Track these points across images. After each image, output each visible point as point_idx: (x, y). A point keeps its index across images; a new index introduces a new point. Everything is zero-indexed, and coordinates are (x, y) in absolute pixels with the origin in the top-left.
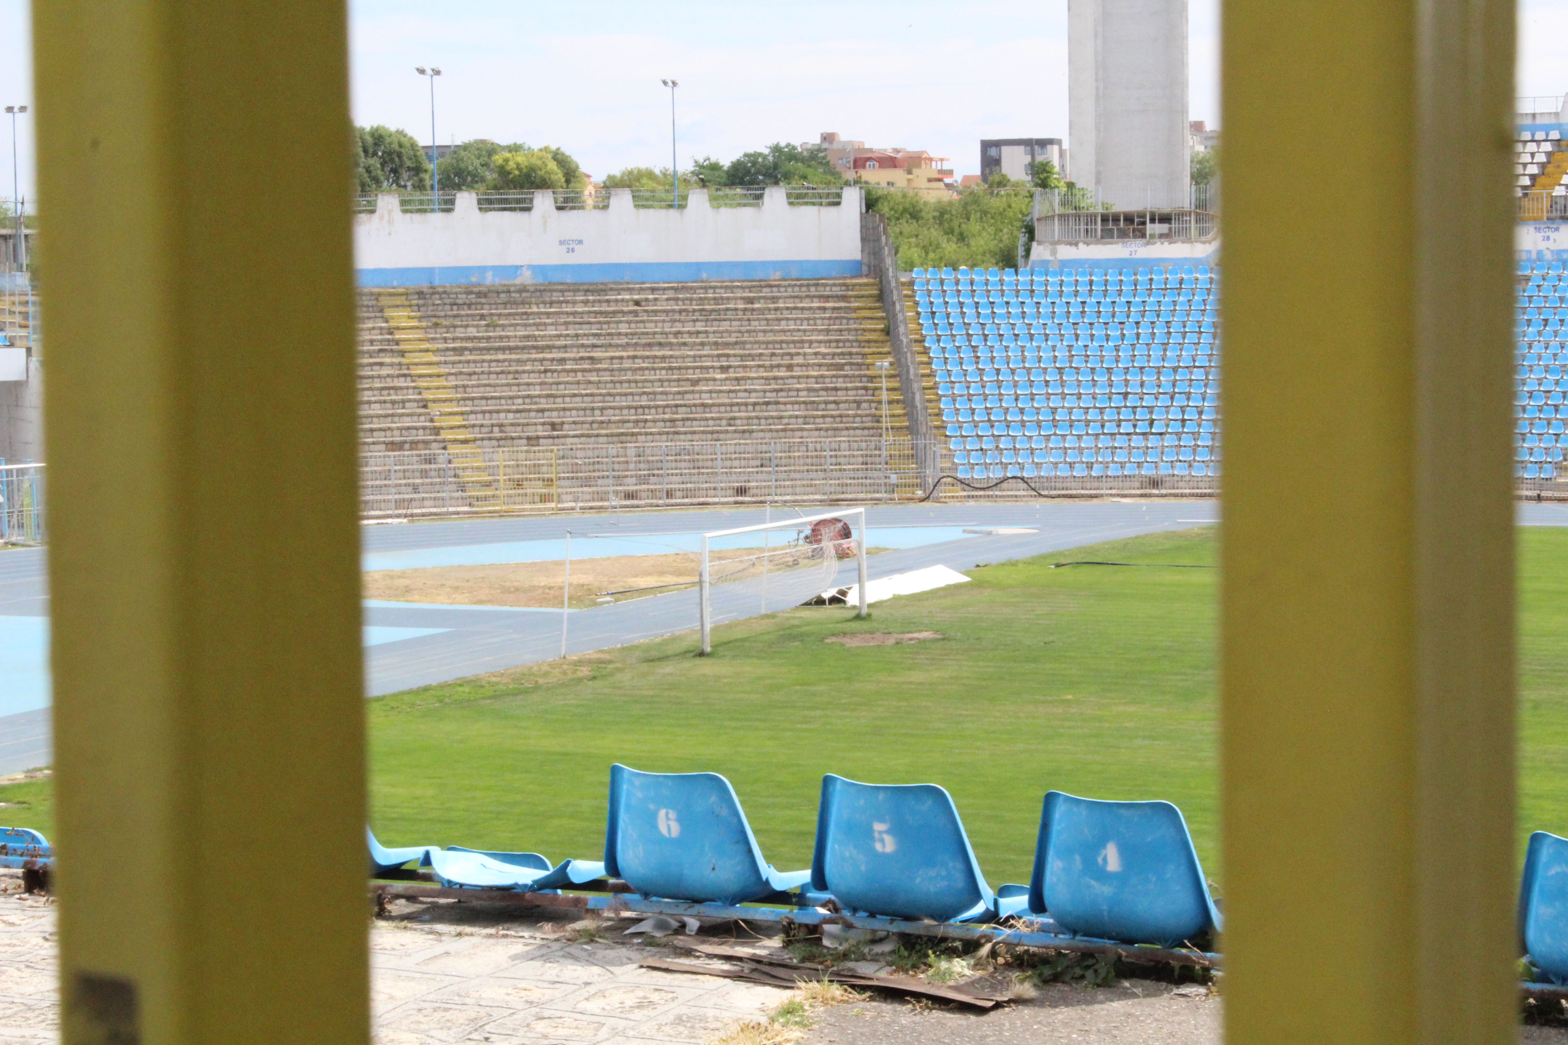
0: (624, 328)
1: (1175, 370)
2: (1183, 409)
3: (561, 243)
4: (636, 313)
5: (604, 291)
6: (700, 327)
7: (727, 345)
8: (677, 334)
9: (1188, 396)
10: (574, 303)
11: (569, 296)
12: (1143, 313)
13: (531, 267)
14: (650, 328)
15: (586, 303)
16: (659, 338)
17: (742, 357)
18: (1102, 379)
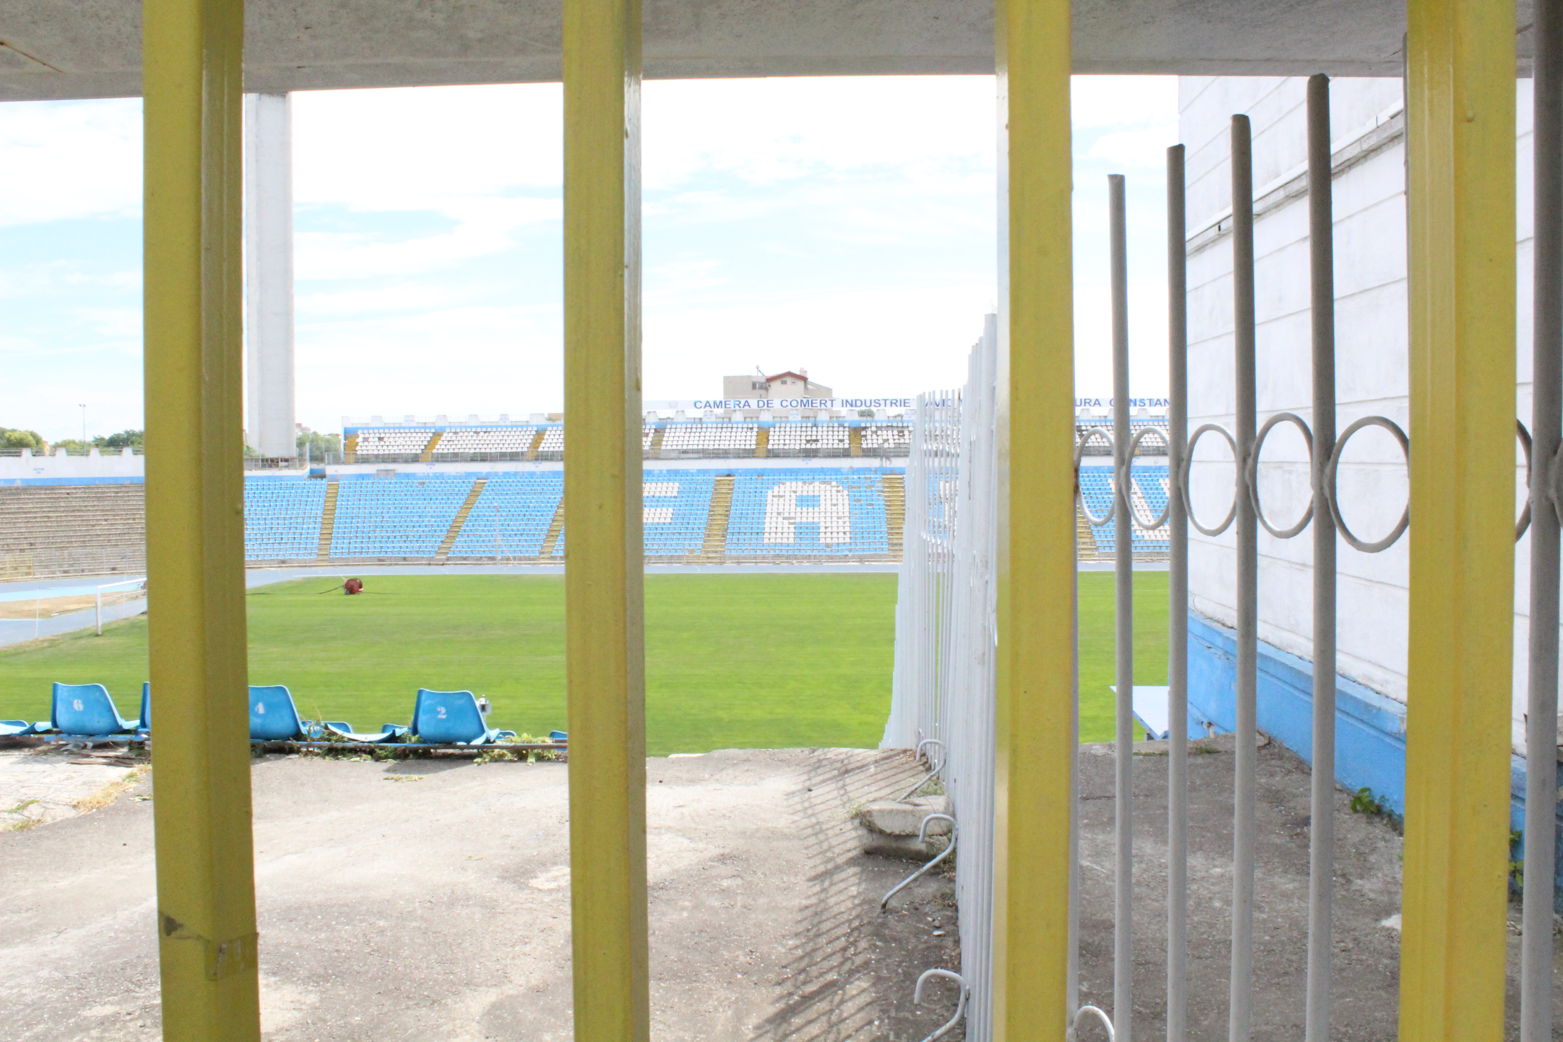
0: (62, 504)
1: (291, 518)
2: (294, 533)
3: (35, 469)
4: (67, 498)
5: (54, 489)
6: (95, 503)
7: (107, 510)
8: (85, 506)
9: (296, 528)
10: (40, 494)
11: (38, 491)
12: (278, 497)
13: (21, 479)
14: (74, 504)
15: (45, 494)
16: (77, 508)
17: (114, 515)
18: (262, 522)
